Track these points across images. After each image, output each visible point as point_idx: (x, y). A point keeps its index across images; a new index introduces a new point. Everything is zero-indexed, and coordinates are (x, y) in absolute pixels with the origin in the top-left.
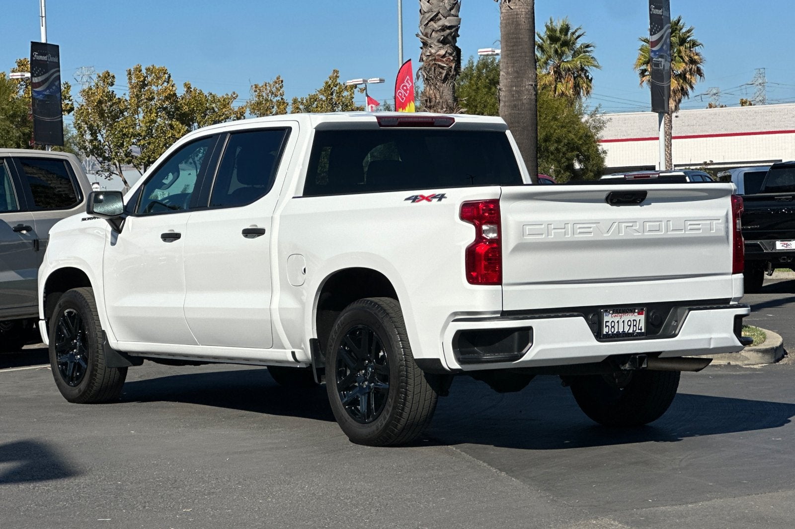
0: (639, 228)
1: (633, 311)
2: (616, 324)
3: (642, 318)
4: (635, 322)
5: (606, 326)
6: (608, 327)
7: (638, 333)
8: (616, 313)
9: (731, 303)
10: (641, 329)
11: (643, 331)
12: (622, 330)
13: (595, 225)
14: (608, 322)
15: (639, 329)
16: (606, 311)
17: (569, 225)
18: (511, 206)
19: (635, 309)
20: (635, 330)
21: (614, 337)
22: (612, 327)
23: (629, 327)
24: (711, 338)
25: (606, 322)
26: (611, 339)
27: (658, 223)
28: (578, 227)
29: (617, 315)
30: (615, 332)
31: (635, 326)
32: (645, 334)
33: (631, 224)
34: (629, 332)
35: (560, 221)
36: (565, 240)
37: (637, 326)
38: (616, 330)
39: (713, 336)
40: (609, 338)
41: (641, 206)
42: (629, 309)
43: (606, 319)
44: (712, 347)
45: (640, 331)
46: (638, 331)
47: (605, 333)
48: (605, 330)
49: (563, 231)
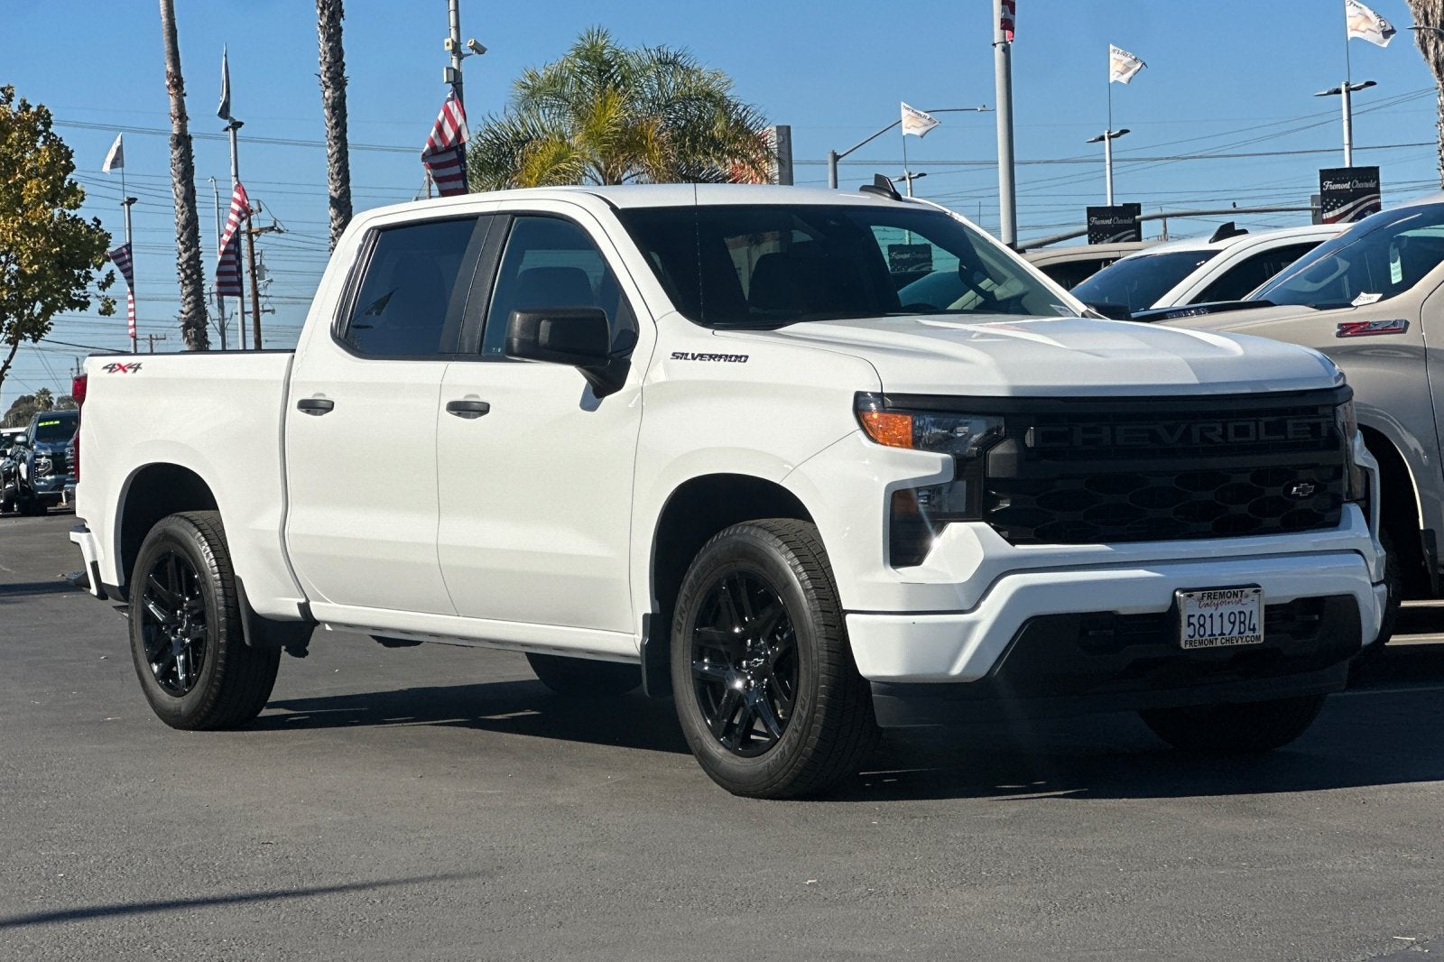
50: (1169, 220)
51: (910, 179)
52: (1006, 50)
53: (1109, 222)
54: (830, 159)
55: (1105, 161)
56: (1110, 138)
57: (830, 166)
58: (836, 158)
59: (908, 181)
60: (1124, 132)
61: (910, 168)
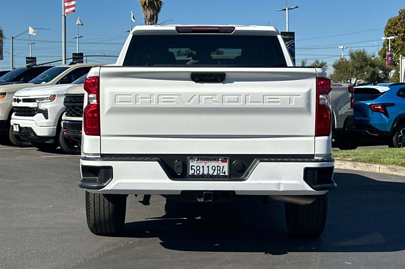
0: (218, 99)
1: (217, 159)
2: (201, 169)
3: (226, 165)
4: (219, 168)
5: (192, 169)
6: (193, 170)
7: (221, 175)
8: (201, 160)
9: (315, 158)
10: (225, 173)
11: (227, 174)
12: (207, 173)
13: (178, 97)
14: (194, 166)
15: (222, 173)
16: (191, 158)
17: (154, 96)
18: (108, 81)
19: (218, 159)
20: (219, 173)
21: (199, 177)
22: (197, 170)
23: (213, 171)
24: (280, 184)
25: (192, 166)
26: (196, 179)
27: (237, 97)
28: (162, 97)
29: (202, 161)
30: (200, 174)
31: (219, 170)
32: (228, 177)
33: (211, 97)
34: (214, 174)
35: (148, 93)
36: (151, 106)
37: (221, 170)
38: (201, 173)
39: (282, 182)
40: (194, 177)
41: (224, 84)
42: (213, 158)
43: (191, 164)
44: (281, 190)
45: (223, 174)
46: (221, 174)
47: (190, 174)
48: (191, 172)
49: (149, 100)
50: (87, 57)
51: (31, 44)
52: (65, 17)
53: (77, 57)
54: (11, 38)
55: (76, 43)
56: (78, 38)
57: (11, 40)
58: (13, 38)
59: (30, 44)
60: (81, 37)
61: (31, 42)
